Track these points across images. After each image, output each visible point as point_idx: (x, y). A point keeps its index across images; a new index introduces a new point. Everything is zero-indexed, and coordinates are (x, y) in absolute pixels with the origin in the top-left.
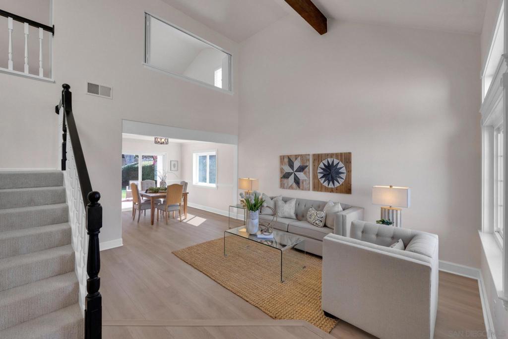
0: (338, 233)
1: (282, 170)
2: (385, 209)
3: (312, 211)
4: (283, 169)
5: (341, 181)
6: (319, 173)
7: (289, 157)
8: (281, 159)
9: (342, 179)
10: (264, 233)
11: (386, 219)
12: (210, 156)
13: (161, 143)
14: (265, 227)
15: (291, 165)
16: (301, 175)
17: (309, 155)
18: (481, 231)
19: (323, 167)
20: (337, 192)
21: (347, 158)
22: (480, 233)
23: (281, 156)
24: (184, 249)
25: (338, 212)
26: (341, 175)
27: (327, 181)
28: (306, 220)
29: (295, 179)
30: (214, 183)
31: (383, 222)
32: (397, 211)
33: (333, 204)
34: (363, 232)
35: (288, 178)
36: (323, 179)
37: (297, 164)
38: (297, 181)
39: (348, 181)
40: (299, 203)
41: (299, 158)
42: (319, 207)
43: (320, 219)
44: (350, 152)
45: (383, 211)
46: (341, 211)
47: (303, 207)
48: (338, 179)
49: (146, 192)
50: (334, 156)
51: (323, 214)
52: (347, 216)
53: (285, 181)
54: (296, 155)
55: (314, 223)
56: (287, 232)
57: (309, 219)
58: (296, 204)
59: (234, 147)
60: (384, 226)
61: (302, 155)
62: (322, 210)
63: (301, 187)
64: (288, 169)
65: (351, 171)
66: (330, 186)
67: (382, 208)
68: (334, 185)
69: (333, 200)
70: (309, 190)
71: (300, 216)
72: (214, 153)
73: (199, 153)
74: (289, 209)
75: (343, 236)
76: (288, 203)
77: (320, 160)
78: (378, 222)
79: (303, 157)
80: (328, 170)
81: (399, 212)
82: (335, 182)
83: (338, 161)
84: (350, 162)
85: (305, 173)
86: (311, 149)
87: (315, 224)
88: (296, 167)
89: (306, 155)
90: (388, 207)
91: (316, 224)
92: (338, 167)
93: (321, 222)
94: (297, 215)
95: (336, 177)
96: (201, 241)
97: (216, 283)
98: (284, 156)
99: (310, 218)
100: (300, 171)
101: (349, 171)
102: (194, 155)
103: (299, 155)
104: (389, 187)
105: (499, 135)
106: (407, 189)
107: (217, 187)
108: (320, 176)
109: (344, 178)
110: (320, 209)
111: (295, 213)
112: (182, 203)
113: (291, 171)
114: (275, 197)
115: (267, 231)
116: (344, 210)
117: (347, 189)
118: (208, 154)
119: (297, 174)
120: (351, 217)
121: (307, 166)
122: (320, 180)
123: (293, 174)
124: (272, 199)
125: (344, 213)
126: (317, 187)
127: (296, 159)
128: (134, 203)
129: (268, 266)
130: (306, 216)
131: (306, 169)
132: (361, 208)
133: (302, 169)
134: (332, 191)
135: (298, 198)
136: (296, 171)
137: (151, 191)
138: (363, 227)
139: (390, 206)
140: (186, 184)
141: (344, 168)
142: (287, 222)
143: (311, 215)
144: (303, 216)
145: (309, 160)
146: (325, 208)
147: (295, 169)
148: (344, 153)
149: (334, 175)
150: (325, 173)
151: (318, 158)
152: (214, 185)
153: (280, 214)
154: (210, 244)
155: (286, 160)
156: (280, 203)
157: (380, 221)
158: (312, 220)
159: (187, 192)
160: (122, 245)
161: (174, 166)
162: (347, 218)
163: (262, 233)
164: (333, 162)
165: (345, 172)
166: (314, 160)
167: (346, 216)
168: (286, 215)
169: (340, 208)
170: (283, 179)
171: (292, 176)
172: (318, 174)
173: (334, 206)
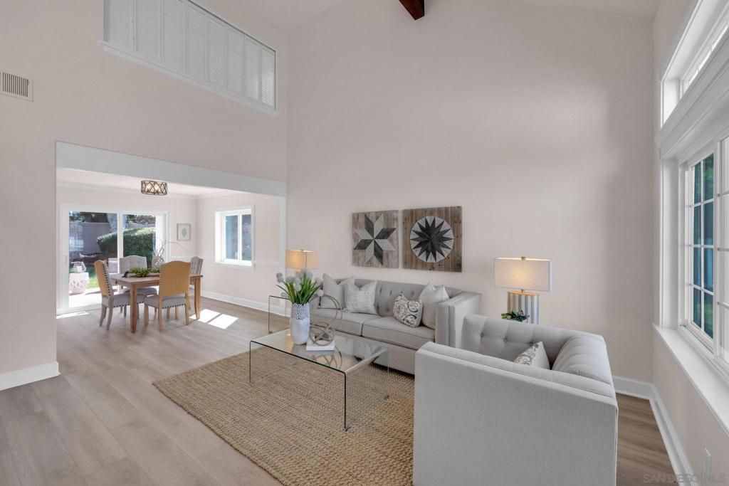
0: (442, 342)
1: (355, 236)
2: (514, 294)
3: (402, 301)
4: (356, 234)
5: (446, 252)
6: (412, 240)
7: (365, 216)
8: (354, 219)
9: (448, 248)
10: (319, 342)
11: (517, 311)
12: (243, 216)
13: (154, 193)
14: (321, 332)
15: (369, 227)
16: (384, 244)
17: (397, 211)
18: (659, 326)
19: (419, 230)
20: (440, 270)
21: (454, 216)
22: (657, 328)
23: (353, 214)
24: (177, 376)
25: (442, 301)
26: (447, 243)
27: (424, 253)
28: (392, 315)
29: (375, 250)
30: (249, 258)
31: (513, 316)
32: (532, 297)
33: (435, 289)
34: (482, 335)
35: (365, 248)
36: (419, 249)
37: (378, 226)
38: (379, 254)
39: (458, 252)
40: (381, 287)
41: (382, 216)
42: (413, 294)
43: (414, 314)
44: (460, 205)
45: (512, 298)
46: (446, 300)
47: (387, 295)
48: (441, 248)
49: (125, 276)
50: (436, 214)
51: (418, 305)
52: (456, 307)
53: (361, 253)
54: (376, 212)
55: (404, 320)
56: (362, 336)
57: (396, 314)
58: (376, 290)
59: (280, 201)
60: (515, 322)
61: (385, 212)
62: (417, 300)
63: (385, 263)
64: (365, 235)
65: (461, 236)
66: (429, 261)
67: (509, 293)
68: (436, 259)
69: (433, 282)
70: (398, 267)
71: (383, 310)
72: (248, 211)
73: (224, 212)
74: (365, 299)
75: (449, 346)
76: (363, 288)
77: (414, 220)
78: (504, 316)
79: (388, 216)
80: (427, 235)
81: (535, 298)
82: (437, 253)
83: (441, 220)
84: (460, 222)
85: (391, 241)
86: (400, 202)
87: (405, 322)
88: (377, 231)
89: (393, 211)
90: (519, 292)
91: (408, 321)
92: (442, 230)
93: (415, 318)
94: (378, 308)
95: (439, 245)
96: (214, 357)
97: (222, 441)
98: (358, 214)
99: (398, 312)
100: (383, 238)
101: (458, 236)
102: (218, 215)
103: (381, 212)
104: (520, 259)
105: (686, 172)
106: (549, 262)
107: (254, 265)
108: (414, 244)
109: (452, 248)
110: (413, 297)
111: (374, 305)
112: (192, 294)
113: (369, 237)
114: (344, 280)
115: (325, 337)
116: (451, 297)
117: (456, 265)
118: (240, 213)
119: (379, 242)
120: (463, 309)
121: (394, 229)
122: (414, 250)
123: (373, 243)
124: (339, 282)
125: (451, 303)
126: (411, 263)
127: (377, 218)
128: (104, 296)
129: (325, 398)
130: (393, 307)
131: (393, 235)
132: (476, 294)
133: (386, 234)
134: (432, 268)
135: (380, 280)
136: (378, 237)
137: (134, 274)
138: (482, 327)
139: (522, 290)
140: (200, 261)
141: (451, 232)
142: (361, 319)
143: (399, 308)
144: (388, 310)
145: (397, 219)
146: (421, 295)
147: (375, 235)
148: (451, 208)
149: (435, 243)
150: (422, 239)
151: (411, 215)
152: (248, 263)
153: (350, 307)
154: (230, 362)
155: (362, 220)
156: (351, 289)
157: (508, 314)
158: (400, 316)
159: (201, 274)
160: (57, 373)
161: (184, 232)
162: (456, 312)
163: (314, 342)
164: (434, 221)
165: (453, 237)
166: (405, 220)
167: (454, 308)
168: (360, 307)
169: (446, 296)
170: (357, 251)
171: (372, 245)
172: (412, 242)
173: (435, 292)
